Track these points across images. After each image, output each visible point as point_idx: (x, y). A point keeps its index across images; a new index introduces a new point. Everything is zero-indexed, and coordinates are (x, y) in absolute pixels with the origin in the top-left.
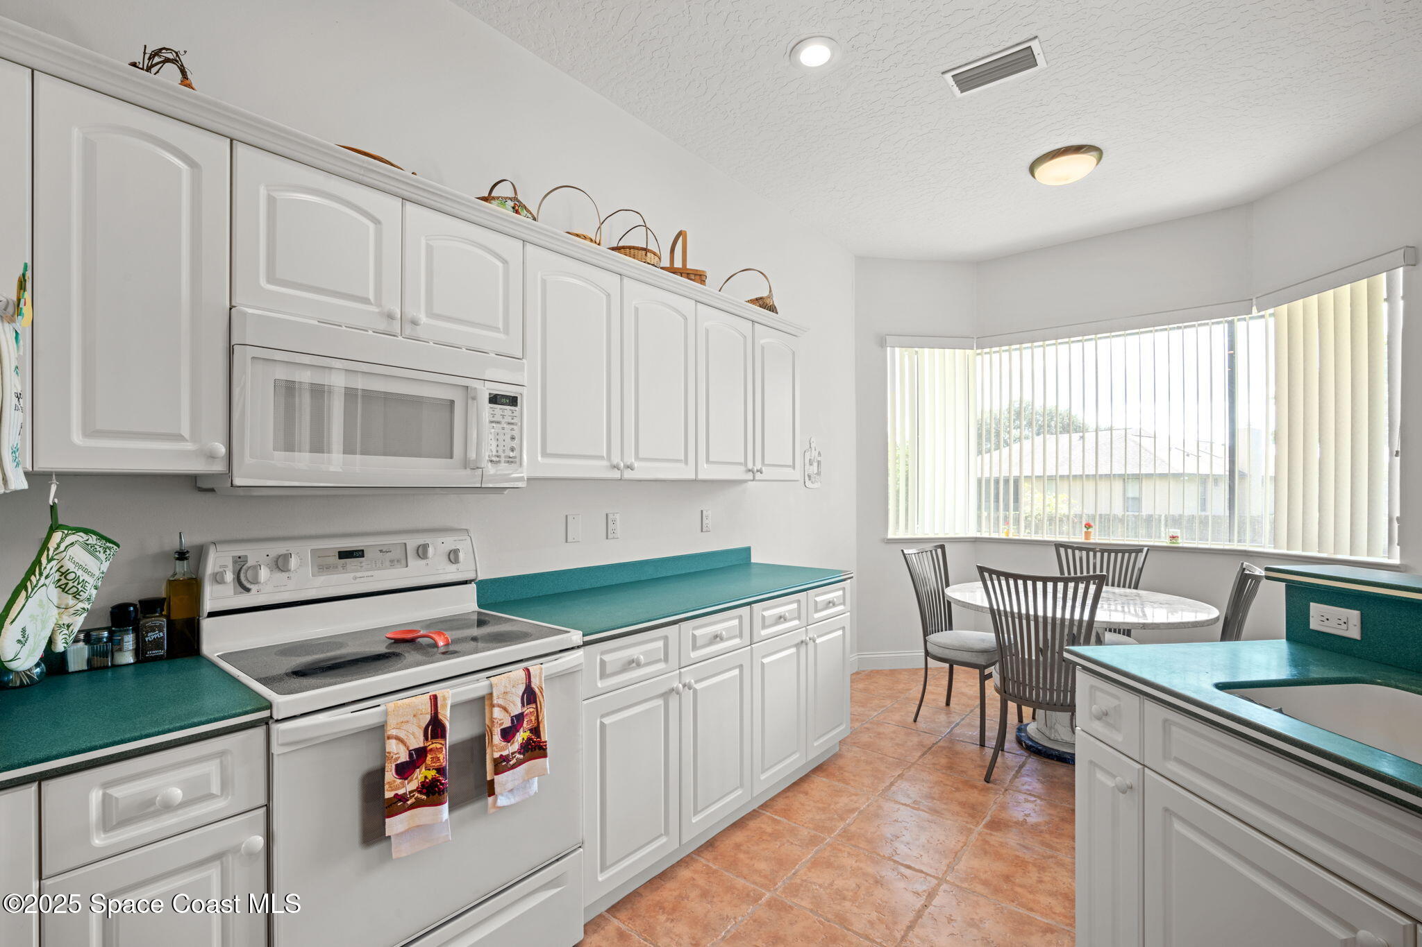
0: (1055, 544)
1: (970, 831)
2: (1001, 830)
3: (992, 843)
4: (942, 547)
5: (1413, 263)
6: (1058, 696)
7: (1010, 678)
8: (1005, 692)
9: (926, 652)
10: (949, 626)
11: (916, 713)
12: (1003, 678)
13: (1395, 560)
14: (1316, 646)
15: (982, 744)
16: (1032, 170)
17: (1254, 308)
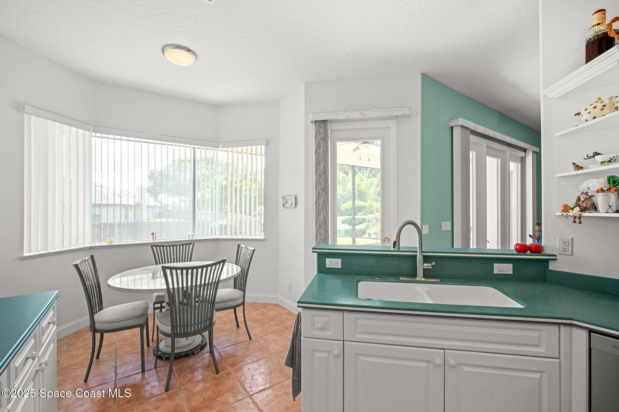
4: (92, 258)
5: (267, 144)
6: (204, 324)
7: (178, 325)
8: (175, 334)
9: (94, 330)
10: (101, 308)
11: (85, 373)
12: (173, 327)
13: (263, 237)
14: (328, 273)
15: (143, 371)
16: (164, 48)
17: (220, 146)
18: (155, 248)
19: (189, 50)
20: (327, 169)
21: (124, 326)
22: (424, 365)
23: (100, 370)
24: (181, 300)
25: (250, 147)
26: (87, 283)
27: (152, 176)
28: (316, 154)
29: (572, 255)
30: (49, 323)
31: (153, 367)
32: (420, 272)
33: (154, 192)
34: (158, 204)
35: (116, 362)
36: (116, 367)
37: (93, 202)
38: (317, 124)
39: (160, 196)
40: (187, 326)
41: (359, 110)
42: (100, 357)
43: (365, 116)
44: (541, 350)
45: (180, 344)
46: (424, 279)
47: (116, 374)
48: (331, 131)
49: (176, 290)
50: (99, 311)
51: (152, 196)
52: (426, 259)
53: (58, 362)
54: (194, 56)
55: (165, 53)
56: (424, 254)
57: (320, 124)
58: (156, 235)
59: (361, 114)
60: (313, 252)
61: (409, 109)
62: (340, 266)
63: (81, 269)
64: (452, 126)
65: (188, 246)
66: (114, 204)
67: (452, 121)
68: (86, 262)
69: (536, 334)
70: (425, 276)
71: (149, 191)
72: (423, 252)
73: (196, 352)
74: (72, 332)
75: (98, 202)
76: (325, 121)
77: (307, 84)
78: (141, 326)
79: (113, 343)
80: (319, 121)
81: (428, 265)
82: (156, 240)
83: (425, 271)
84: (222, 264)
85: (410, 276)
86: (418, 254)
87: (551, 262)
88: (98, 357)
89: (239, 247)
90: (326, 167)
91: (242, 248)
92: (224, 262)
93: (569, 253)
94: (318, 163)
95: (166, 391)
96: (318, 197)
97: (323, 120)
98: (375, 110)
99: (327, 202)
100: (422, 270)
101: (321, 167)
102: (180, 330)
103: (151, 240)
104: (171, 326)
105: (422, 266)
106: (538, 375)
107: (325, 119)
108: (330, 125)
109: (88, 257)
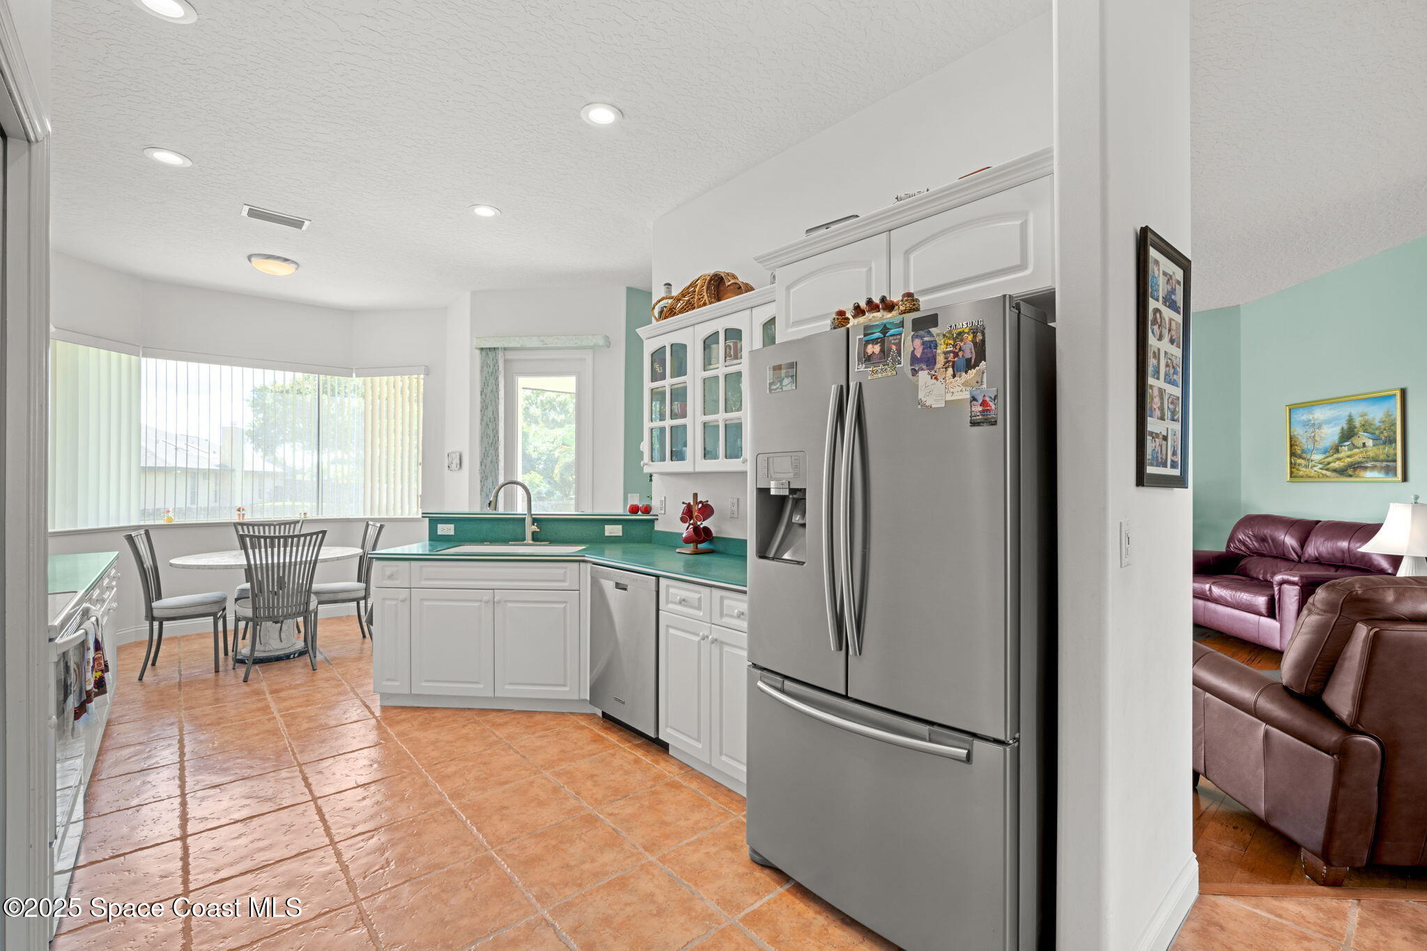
0: (232, 524)
1: (265, 699)
4: (147, 532)
5: (427, 374)
6: (296, 608)
7: (262, 606)
8: (257, 618)
9: (151, 617)
10: (159, 597)
11: (139, 674)
12: (255, 609)
14: (441, 541)
15: (217, 671)
16: (249, 258)
17: (354, 374)
18: (240, 526)
19: (286, 260)
20: (496, 417)
22: (477, 604)
23: (159, 673)
26: (145, 565)
28: (481, 395)
29: (665, 514)
31: (231, 668)
32: (528, 535)
33: (263, 438)
34: (279, 470)
35: (180, 667)
36: (179, 670)
37: (143, 464)
38: (484, 353)
40: (273, 608)
41: (539, 336)
42: (157, 664)
43: (547, 344)
44: (565, 585)
45: (271, 648)
46: (532, 542)
47: (180, 675)
48: (506, 361)
49: (259, 566)
50: (157, 600)
51: (260, 450)
52: (535, 521)
54: (296, 265)
55: (251, 261)
57: (488, 352)
58: (243, 512)
59: (541, 341)
60: (426, 518)
61: (604, 338)
62: (452, 533)
65: (292, 526)
66: (176, 467)
68: (140, 537)
69: (562, 571)
70: (534, 539)
71: (253, 436)
72: (532, 515)
73: (292, 656)
75: (151, 463)
76: (495, 348)
77: (474, 293)
78: (214, 614)
79: (175, 655)
80: (487, 348)
81: (535, 528)
82: (243, 519)
83: (533, 533)
84: (320, 535)
85: (520, 539)
86: (526, 516)
87: (656, 522)
88: (153, 664)
89: (368, 525)
90: (496, 412)
91: (370, 527)
92: (324, 533)
93: (663, 512)
94: (484, 408)
95: (244, 681)
96: (485, 455)
97: (491, 347)
98: (559, 337)
99: (497, 462)
100: (531, 534)
101: (489, 413)
102: (264, 612)
103: (236, 519)
104: (253, 608)
105: (530, 528)
106: (563, 605)
107: (494, 346)
108: (500, 355)
109: (142, 532)
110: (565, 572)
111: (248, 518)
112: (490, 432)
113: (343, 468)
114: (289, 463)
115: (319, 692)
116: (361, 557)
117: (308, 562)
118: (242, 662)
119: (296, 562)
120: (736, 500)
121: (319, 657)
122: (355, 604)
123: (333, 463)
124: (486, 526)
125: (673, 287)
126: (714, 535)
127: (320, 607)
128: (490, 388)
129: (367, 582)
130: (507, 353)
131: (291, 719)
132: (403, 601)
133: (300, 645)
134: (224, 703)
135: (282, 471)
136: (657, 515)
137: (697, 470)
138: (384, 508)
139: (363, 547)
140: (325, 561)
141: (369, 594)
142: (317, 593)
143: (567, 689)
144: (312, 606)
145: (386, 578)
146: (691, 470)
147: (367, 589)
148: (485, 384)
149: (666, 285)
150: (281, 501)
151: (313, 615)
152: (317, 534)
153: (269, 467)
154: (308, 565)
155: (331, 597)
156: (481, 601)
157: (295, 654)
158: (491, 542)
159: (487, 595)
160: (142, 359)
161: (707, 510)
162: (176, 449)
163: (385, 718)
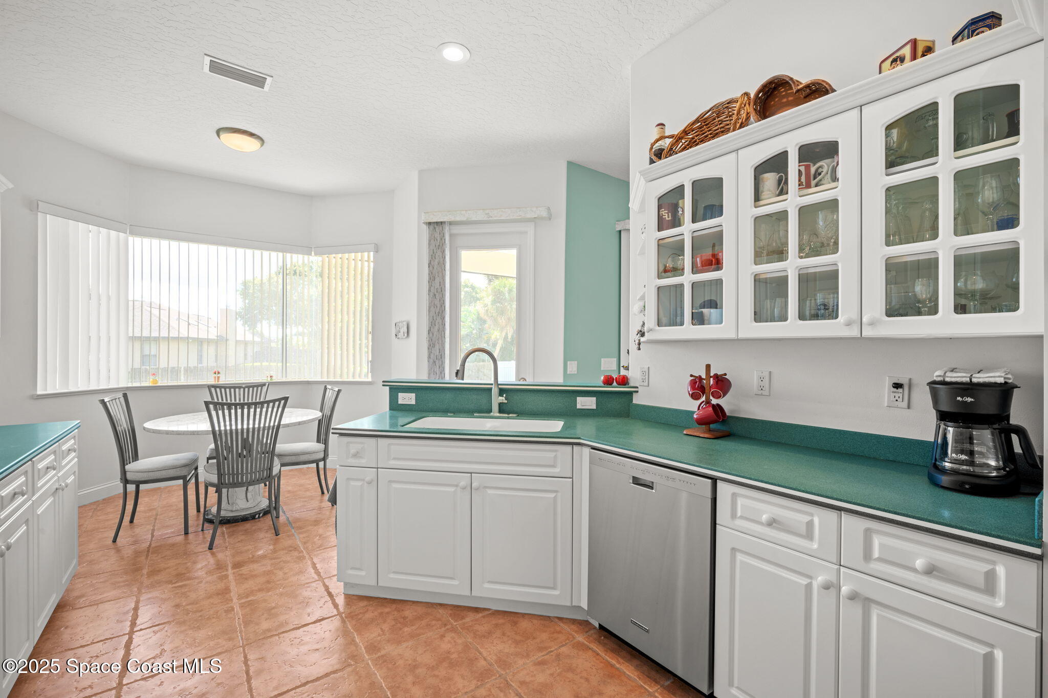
0: (208, 386)
1: (226, 576)
2: (244, 566)
3: (245, 573)
4: (125, 396)
5: (377, 250)
6: (260, 475)
7: (227, 472)
8: (222, 484)
9: (126, 481)
10: (136, 457)
11: (113, 535)
12: (220, 475)
13: (370, 379)
14: (401, 410)
15: (186, 533)
16: (218, 132)
17: (313, 253)
18: (213, 390)
19: (252, 135)
20: (443, 288)
21: (162, 477)
22: (452, 489)
23: (134, 533)
24: (240, 451)
25: (367, 253)
26: (119, 429)
27: (245, 291)
28: (429, 267)
29: (648, 386)
30: (69, 450)
31: (200, 529)
32: (495, 407)
33: (249, 317)
34: (257, 339)
35: (154, 526)
36: (153, 530)
38: (432, 227)
39: (259, 325)
40: (238, 474)
41: (483, 210)
42: (135, 521)
43: (491, 217)
44: (556, 471)
45: (237, 506)
46: (498, 415)
47: (153, 536)
48: (451, 235)
49: (223, 432)
50: (132, 462)
51: (247, 326)
52: (502, 392)
53: (80, 526)
54: (261, 142)
55: (221, 137)
56: (500, 386)
57: (436, 226)
58: (219, 375)
59: (486, 214)
60: (383, 385)
61: (546, 210)
62: (413, 402)
63: (112, 414)
64: (619, 229)
65: (260, 388)
66: (187, 337)
67: (619, 223)
68: (117, 400)
69: (552, 455)
70: (500, 411)
71: (242, 315)
72: (498, 385)
73: (257, 516)
74: (100, 498)
76: (441, 223)
77: (421, 172)
78: (184, 478)
79: (154, 509)
80: (434, 223)
81: (502, 399)
82: (218, 381)
83: (500, 405)
84: (283, 402)
85: (485, 411)
86: (493, 386)
87: (634, 395)
88: (132, 521)
89: (326, 389)
90: (442, 283)
91: (328, 390)
92: (286, 399)
93: (646, 384)
94: (432, 279)
95: (209, 549)
96: (432, 324)
97: (439, 221)
98: (504, 210)
99: (444, 331)
100: (497, 404)
101: (436, 284)
102: (229, 479)
103: (212, 382)
104: (218, 474)
105: (497, 400)
106: (553, 495)
107: (442, 220)
108: (447, 228)
109: (120, 395)
110: (556, 456)
111: (223, 381)
112: (437, 302)
113: (303, 339)
114: (266, 334)
115: (281, 569)
116: (319, 421)
117: (271, 428)
118: (211, 521)
119: (259, 427)
120: (766, 374)
121: (282, 518)
122: (314, 465)
123: (295, 335)
124: (449, 396)
125: (666, 127)
126: (727, 414)
127: (283, 468)
128: (437, 261)
129: (326, 443)
130: (453, 227)
131: (250, 606)
132: (369, 483)
133: (264, 503)
134: (185, 580)
135: (260, 340)
136: (637, 387)
137: (741, 336)
138: (339, 372)
139: (321, 410)
140: (287, 426)
141: (328, 455)
142: (280, 456)
143: (556, 592)
144: (275, 471)
145: (351, 455)
146: (732, 335)
147: (326, 451)
148: (432, 257)
149: (658, 125)
150: (259, 362)
151: (276, 478)
152: (279, 400)
153: (249, 337)
154: (271, 431)
155: (293, 459)
156: (457, 486)
157: (260, 514)
158: (454, 413)
159: (464, 480)
160: (129, 238)
161: (722, 384)
162: (189, 324)
163: (351, 616)
